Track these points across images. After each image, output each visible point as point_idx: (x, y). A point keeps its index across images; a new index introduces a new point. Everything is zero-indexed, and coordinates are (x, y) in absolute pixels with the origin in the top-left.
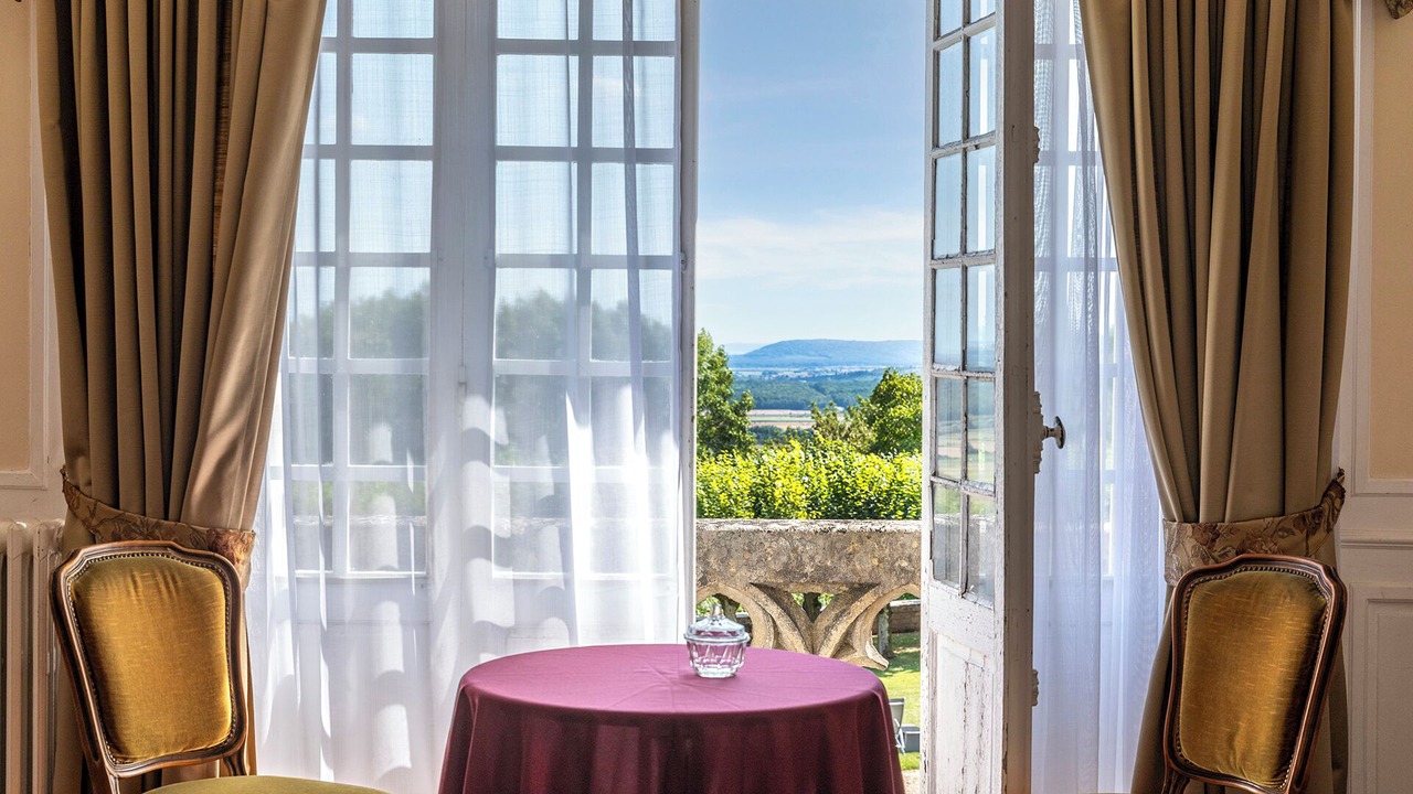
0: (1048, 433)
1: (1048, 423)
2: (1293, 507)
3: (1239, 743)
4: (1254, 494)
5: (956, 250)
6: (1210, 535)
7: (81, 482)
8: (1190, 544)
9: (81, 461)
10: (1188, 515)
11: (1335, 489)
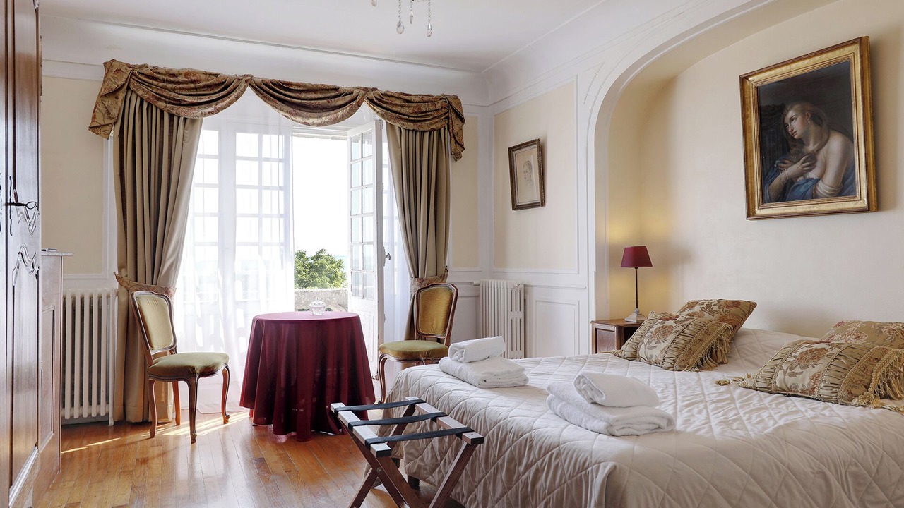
0: (387, 256)
1: (387, 254)
2: (439, 274)
3: (434, 326)
4: (430, 272)
5: (360, 213)
6: (422, 281)
7: (123, 276)
8: (417, 283)
9: (123, 270)
10: (416, 276)
11: (447, 270)
